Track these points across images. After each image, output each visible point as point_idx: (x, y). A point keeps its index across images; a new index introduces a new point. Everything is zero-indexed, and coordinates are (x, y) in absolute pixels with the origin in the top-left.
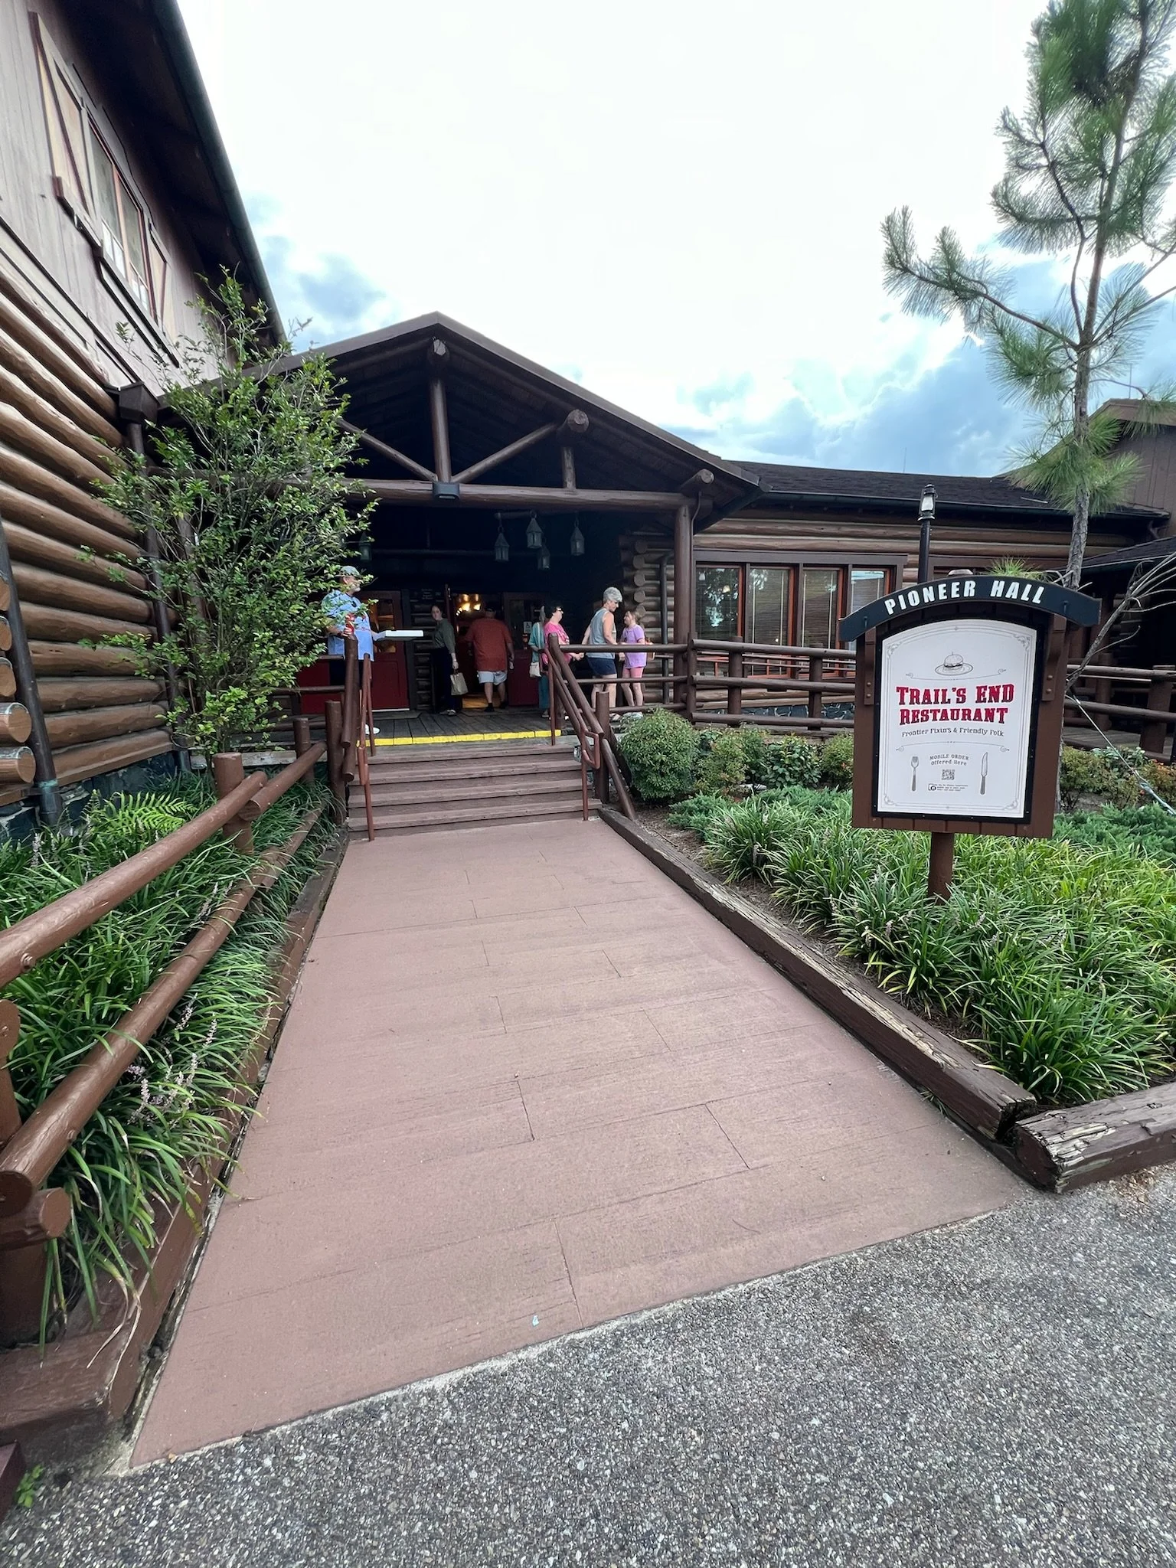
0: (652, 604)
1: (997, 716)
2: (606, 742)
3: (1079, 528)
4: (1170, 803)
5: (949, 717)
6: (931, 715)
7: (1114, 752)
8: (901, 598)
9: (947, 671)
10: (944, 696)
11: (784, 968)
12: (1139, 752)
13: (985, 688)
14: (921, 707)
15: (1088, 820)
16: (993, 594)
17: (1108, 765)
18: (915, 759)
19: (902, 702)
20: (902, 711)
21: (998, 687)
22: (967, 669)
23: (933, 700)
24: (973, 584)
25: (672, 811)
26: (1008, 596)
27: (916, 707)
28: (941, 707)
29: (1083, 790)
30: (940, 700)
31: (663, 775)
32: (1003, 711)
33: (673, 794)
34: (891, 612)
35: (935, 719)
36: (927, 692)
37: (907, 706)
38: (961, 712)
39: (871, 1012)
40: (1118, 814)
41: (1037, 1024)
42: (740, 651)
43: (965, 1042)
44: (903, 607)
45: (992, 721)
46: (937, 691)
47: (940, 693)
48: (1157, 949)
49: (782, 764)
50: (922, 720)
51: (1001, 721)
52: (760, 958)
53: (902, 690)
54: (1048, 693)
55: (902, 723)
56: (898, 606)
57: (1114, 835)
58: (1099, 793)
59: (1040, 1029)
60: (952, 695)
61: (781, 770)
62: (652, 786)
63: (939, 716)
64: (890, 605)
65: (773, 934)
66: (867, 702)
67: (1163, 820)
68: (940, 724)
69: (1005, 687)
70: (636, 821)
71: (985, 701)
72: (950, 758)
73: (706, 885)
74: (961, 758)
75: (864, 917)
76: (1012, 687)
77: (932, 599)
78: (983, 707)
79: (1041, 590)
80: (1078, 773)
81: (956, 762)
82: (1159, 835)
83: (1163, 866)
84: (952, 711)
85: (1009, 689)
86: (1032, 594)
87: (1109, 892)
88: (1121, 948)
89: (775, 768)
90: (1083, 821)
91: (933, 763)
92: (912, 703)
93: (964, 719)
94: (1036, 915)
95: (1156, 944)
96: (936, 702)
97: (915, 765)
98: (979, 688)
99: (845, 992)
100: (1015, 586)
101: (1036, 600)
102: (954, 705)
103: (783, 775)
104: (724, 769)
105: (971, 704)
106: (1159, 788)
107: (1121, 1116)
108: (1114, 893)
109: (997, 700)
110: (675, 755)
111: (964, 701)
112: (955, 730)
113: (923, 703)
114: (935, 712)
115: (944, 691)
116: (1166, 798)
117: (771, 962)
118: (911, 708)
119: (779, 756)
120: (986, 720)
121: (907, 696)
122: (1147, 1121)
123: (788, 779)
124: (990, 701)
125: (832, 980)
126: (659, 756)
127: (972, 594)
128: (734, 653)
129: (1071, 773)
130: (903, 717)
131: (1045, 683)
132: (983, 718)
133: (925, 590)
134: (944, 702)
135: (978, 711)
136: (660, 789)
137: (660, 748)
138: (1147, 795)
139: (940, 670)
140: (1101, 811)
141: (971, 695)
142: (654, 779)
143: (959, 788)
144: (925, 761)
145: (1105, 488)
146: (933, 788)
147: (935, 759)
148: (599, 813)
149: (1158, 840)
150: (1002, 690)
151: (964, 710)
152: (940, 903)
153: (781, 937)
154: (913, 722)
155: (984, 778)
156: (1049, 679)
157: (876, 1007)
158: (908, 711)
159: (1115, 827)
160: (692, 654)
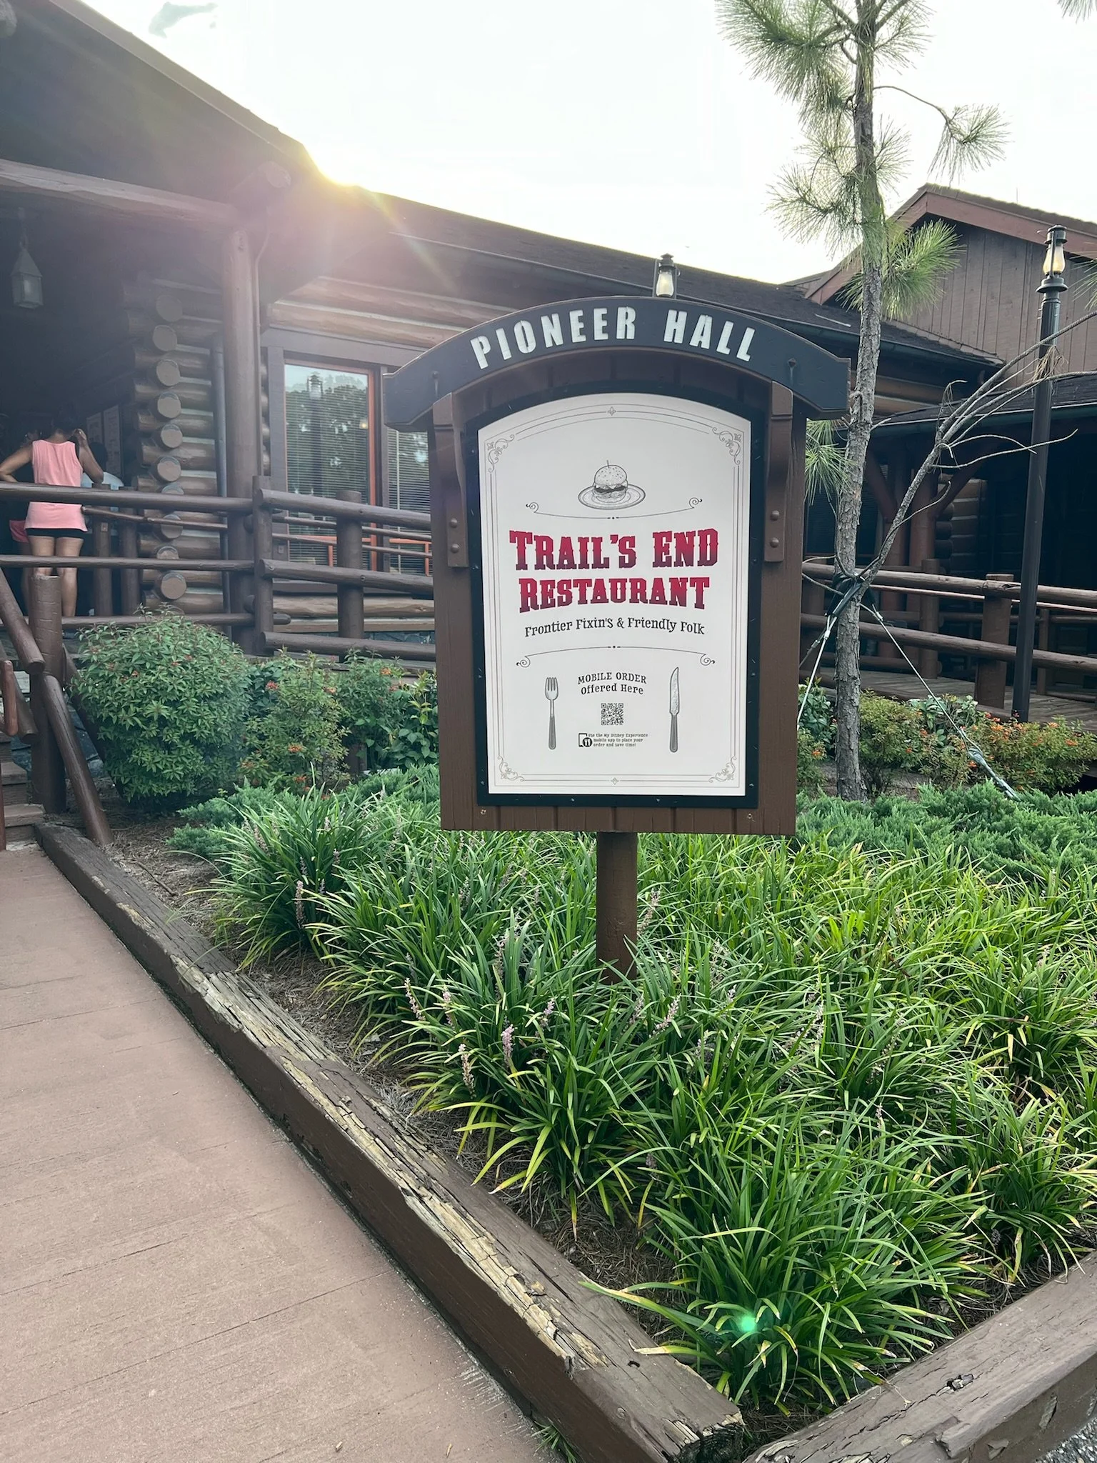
0: (197, 424)
1: (691, 593)
2: (53, 683)
3: (869, 327)
4: (1011, 783)
5: (609, 596)
6: (575, 592)
7: (938, 704)
8: (500, 334)
9: (600, 501)
10: (597, 551)
11: (316, 1151)
12: (970, 703)
13: (668, 535)
14: (558, 575)
15: (894, 809)
16: (668, 338)
17: (931, 725)
18: (552, 683)
19: (522, 565)
20: (523, 582)
21: (691, 534)
22: (633, 495)
23: (577, 561)
24: (632, 314)
25: (181, 822)
26: (694, 343)
27: (547, 574)
28: (593, 574)
29: (896, 764)
30: (590, 561)
31: (169, 747)
32: (701, 583)
33: (190, 788)
34: (483, 364)
35: (583, 601)
36: (566, 542)
37: (532, 573)
38: (628, 585)
39: (452, 1244)
40: (938, 799)
41: (759, 1235)
42: (356, 520)
43: (623, 1294)
44: (507, 354)
45: (683, 604)
46: (583, 541)
47: (590, 545)
48: (976, 1033)
49: (414, 725)
50: (561, 604)
51: (700, 605)
52: (280, 1134)
53: (520, 538)
54: (773, 546)
55: (524, 609)
56: (494, 355)
57: (928, 833)
58: (915, 770)
59: (764, 1241)
60: (611, 551)
61: (412, 738)
62: (140, 769)
63: (590, 592)
64: (481, 348)
65: (302, 1080)
66: (454, 562)
67: (998, 805)
68: (593, 611)
69: (703, 534)
70: (107, 847)
71: (668, 564)
72: (614, 680)
73: (198, 975)
74: (632, 681)
75: (464, 1023)
76: (714, 533)
77: (559, 341)
78: (667, 574)
79: (749, 334)
80: (888, 736)
81: (623, 688)
82: (992, 830)
83: (991, 881)
84: (614, 582)
85: (710, 536)
86: (735, 343)
87: (911, 933)
88: (918, 1040)
89: (403, 732)
90: (887, 811)
91: (584, 691)
92: (539, 566)
93: (634, 600)
94: (785, 987)
95: (975, 1023)
96: (584, 565)
97: (552, 694)
98: (658, 536)
99: (412, 1202)
100: (705, 322)
101: (743, 354)
102: (615, 571)
103: (417, 747)
104: (296, 734)
105: (645, 569)
106: (997, 759)
107: (899, 1426)
108: (918, 934)
109: (690, 563)
110: (192, 706)
111: (632, 563)
112: (620, 624)
113: (561, 566)
114: (583, 584)
115: (598, 542)
116: (1005, 774)
117: (296, 1139)
118: (539, 576)
119: (411, 710)
120: (673, 603)
121: (531, 550)
122: (946, 1424)
123: (426, 753)
124: (678, 564)
125: (390, 1173)
126: (156, 708)
127: (631, 335)
128: (345, 522)
129: (879, 737)
130: (524, 595)
131: (769, 525)
132: (668, 597)
133: (545, 320)
134: (597, 565)
135: (658, 583)
136: (158, 777)
137: (156, 691)
138: (978, 768)
139: (588, 497)
140: (915, 794)
141: (645, 551)
142: (148, 757)
143: (632, 740)
144: (569, 687)
145: (908, 275)
146: (587, 743)
147: (588, 683)
148: (34, 833)
149: (991, 838)
150: (697, 540)
151: (633, 581)
152: (610, 978)
153: (317, 1082)
154: (545, 605)
155: (674, 719)
156: (774, 519)
157: (465, 1231)
158: (533, 582)
159: (935, 820)
160: (262, 519)
